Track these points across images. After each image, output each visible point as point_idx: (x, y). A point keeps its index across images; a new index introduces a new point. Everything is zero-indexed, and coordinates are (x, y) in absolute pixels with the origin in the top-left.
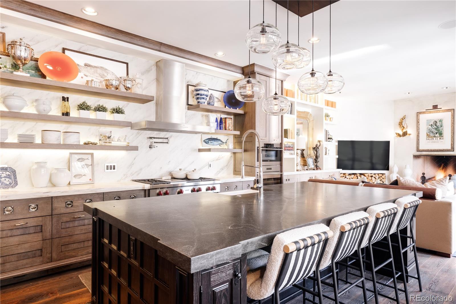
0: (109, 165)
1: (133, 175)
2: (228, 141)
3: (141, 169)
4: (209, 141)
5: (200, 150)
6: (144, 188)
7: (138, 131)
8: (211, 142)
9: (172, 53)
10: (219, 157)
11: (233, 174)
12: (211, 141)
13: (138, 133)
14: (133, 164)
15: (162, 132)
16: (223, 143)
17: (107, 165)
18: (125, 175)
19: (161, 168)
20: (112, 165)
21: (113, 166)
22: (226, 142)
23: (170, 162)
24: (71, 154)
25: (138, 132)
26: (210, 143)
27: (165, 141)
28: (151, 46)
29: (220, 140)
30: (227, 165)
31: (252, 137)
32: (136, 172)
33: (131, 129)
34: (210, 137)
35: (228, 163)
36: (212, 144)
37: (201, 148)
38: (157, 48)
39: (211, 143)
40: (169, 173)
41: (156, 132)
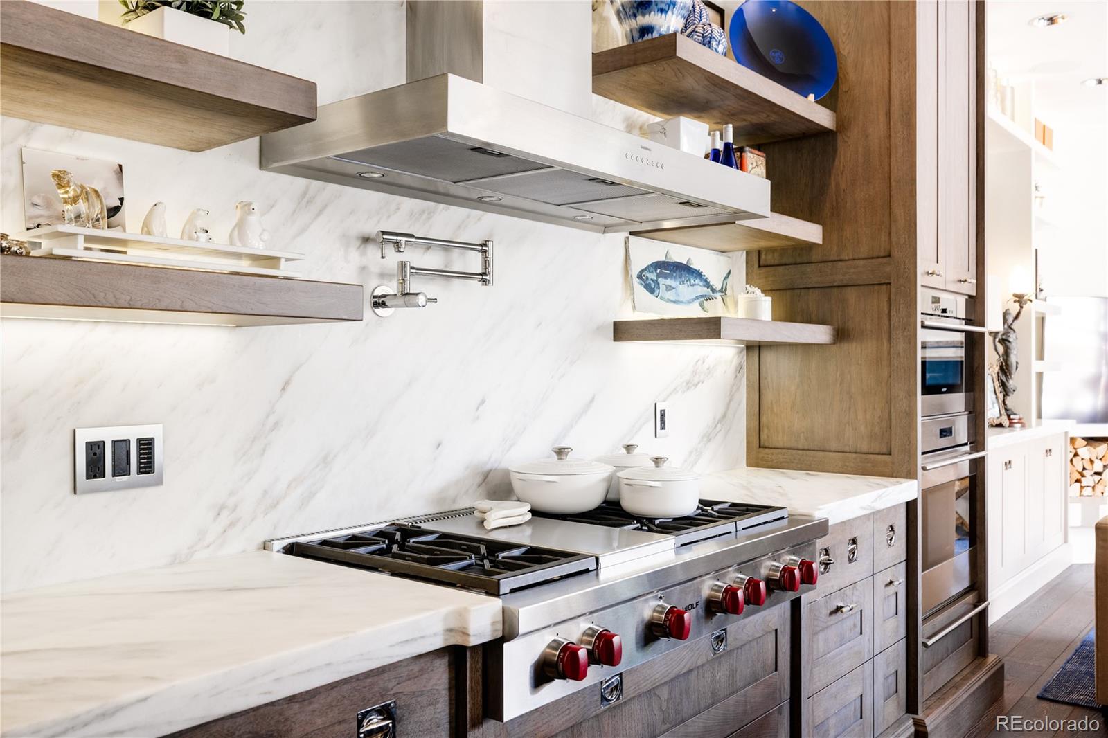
0: (107, 435)
2: (729, 281)
3: (326, 461)
4: (658, 276)
5: (621, 331)
6: (465, 634)
7: (301, 182)
8: (669, 282)
10: (694, 373)
11: (747, 466)
12: (666, 276)
13: (305, 200)
14: (276, 425)
15: (442, 206)
16: (713, 290)
17: (95, 435)
18: (223, 507)
20: (133, 433)
21: (139, 440)
22: (723, 290)
23: (483, 402)
25: (307, 188)
26: (663, 287)
27: (473, 262)
29: (698, 274)
30: (724, 416)
31: (889, 256)
33: (261, 166)
34: (662, 259)
35: (729, 404)
36: (670, 295)
37: (628, 315)
39: (669, 288)
40: (479, 479)
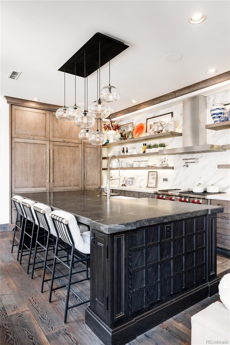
1: (176, 185)
3: (181, 182)
9: (184, 93)
14: (177, 178)
17: (164, 178)
19: (194, 182)
20: (166, 178)
23: (201, 177)
24: (149, 172)
28: (171, 97)
32: (178, 184)
38: (174, 96)
41: (190, 155)
